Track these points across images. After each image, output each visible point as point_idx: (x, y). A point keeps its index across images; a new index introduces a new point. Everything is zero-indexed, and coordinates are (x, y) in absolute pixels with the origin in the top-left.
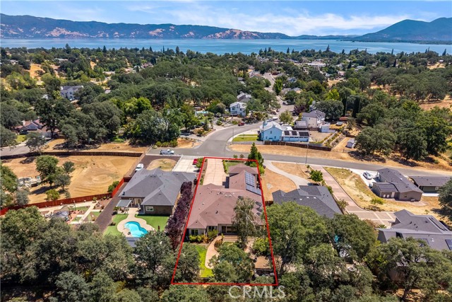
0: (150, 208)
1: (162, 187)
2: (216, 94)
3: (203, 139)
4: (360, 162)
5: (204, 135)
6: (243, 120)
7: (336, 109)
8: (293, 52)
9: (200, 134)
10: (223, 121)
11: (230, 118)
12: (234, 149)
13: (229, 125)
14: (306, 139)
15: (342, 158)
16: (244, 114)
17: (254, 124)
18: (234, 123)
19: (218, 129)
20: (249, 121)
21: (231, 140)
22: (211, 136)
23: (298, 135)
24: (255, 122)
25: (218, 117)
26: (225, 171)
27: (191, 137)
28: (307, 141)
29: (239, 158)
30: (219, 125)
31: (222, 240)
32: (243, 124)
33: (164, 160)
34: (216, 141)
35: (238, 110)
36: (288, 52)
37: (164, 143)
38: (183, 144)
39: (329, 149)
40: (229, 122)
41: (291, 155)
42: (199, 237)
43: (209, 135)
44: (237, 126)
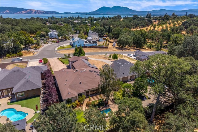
0: (21, 94)
1: (27, 77)
2: (38, 29)
3: (39, 51)
4: (121, 51)
5: (38, 49)
6: (58, 40)
7: (102, 31)
8: (64, 18)
9: (36, 48)
10: (47, 41)
11: (50, 40)
12: (61, 53)
13: (51, 43)
14: (96, 44)
15: (114, 50)
16: (57, 37)
17: (64, 42)
18: (53, 42)
19: (46, 45)
20: (62, 40)
21: (56, 49)
22: (43, 49)
23: (92, 43)
24: (64, 41)
25: (43, 39)
26: (64, 63)
27: (30, 50)
28: (97, 45)
29: (67, 56)
30: (45, 43)
31: (89, 101)
32: (59, 42)
33: (17, 64)
34: (48, 51)
35: (54, 36)
36: (62, 17)
37: (12, 55)
38: (26, 54)
39: (107, 48)
40: (50, 41)
41: (92, 52)
42: (74, 104)
43: (41, 48)
44: (56, 43)
